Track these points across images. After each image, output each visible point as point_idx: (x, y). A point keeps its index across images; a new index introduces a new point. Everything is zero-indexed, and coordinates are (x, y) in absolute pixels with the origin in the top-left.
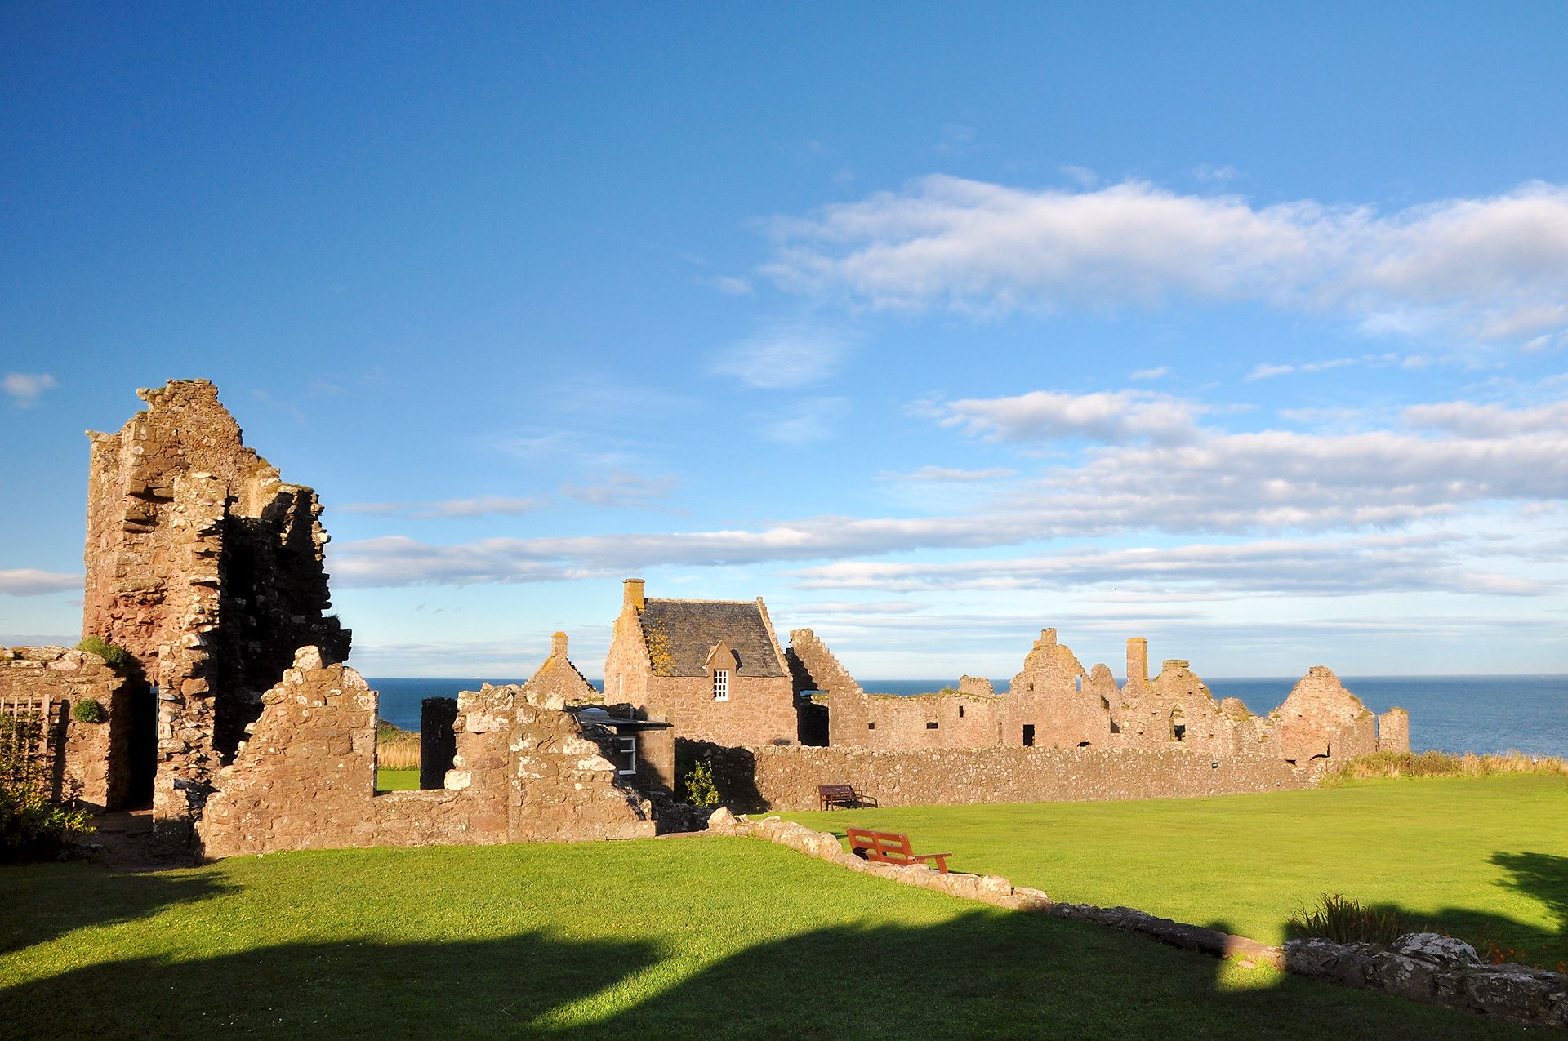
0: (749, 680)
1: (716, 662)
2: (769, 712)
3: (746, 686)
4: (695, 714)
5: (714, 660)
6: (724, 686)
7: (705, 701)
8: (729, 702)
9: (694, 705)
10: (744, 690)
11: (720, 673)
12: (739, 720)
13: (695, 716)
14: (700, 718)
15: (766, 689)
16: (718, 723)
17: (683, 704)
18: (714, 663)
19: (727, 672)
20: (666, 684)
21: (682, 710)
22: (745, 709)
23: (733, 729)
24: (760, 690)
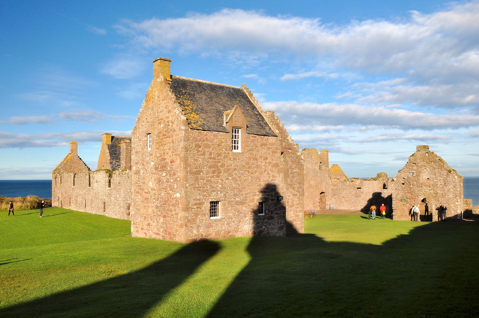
0: (255, 137)
1: (233, 121)
2: (267, 162)
3: (253, 142)
4: (219, 162)
5: (232, 120)
6: (238, 141)
7: (227, 152)
8: (242, 153)
9: (219, 155)
10: (252, 144)
11: (235, 130)
12: (249, 167)
13: (220, 164)
14: (222, 166)
15: (265, 145)
16: (235, 169)
17: (211, 154)
18: (232, 122)
19: (240, 130)
20: (199, 136)
21: (210, 158)
22: (252, 160)
23: (245, 175)
24: (262, 145)
